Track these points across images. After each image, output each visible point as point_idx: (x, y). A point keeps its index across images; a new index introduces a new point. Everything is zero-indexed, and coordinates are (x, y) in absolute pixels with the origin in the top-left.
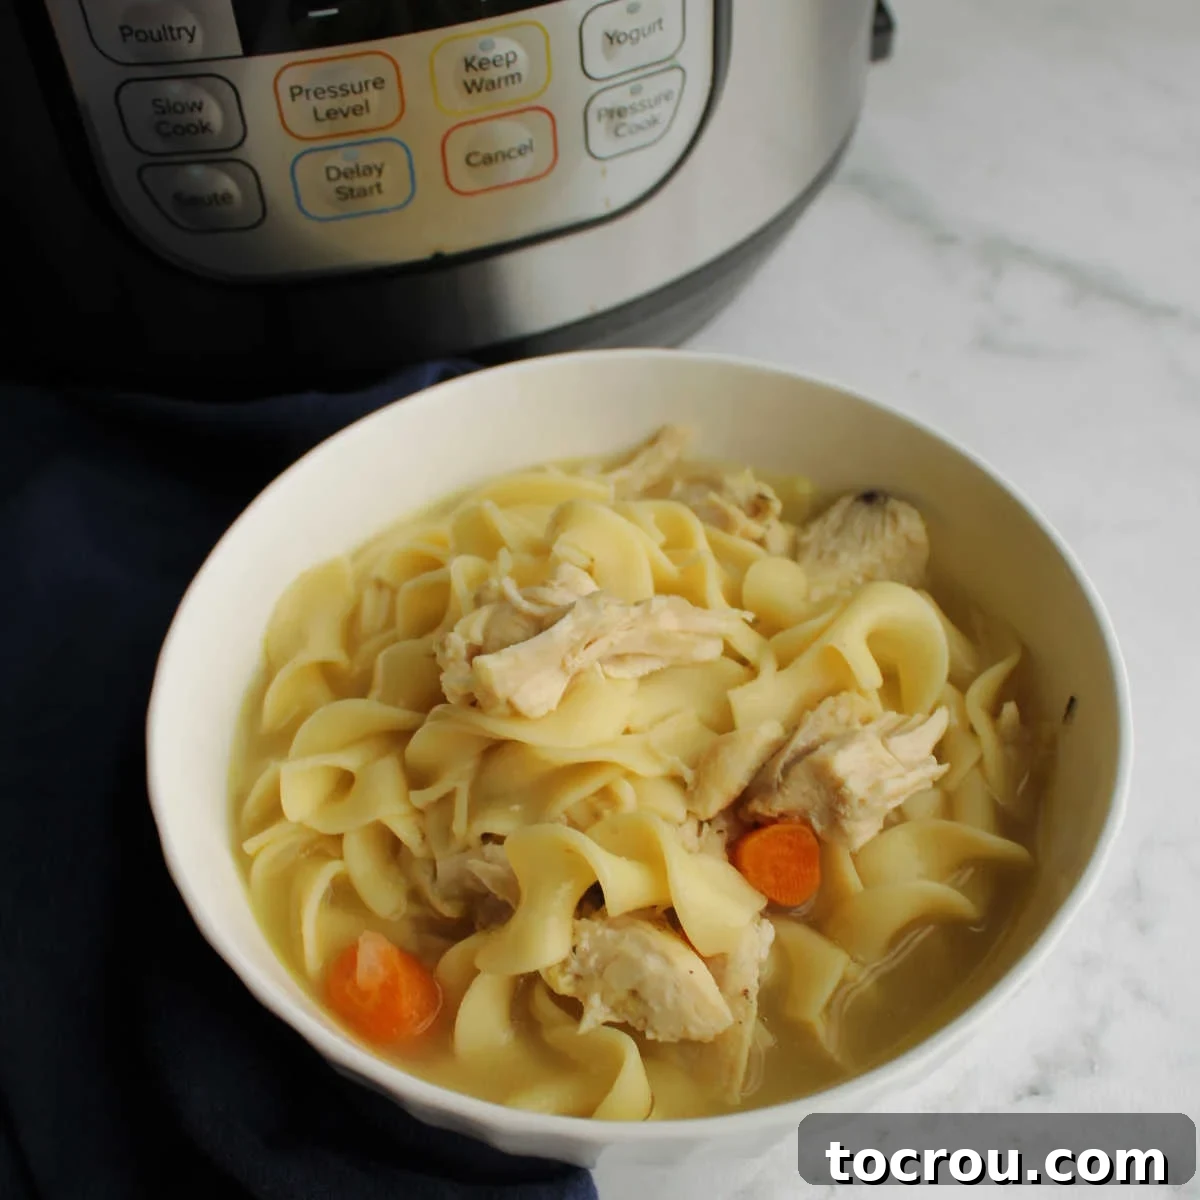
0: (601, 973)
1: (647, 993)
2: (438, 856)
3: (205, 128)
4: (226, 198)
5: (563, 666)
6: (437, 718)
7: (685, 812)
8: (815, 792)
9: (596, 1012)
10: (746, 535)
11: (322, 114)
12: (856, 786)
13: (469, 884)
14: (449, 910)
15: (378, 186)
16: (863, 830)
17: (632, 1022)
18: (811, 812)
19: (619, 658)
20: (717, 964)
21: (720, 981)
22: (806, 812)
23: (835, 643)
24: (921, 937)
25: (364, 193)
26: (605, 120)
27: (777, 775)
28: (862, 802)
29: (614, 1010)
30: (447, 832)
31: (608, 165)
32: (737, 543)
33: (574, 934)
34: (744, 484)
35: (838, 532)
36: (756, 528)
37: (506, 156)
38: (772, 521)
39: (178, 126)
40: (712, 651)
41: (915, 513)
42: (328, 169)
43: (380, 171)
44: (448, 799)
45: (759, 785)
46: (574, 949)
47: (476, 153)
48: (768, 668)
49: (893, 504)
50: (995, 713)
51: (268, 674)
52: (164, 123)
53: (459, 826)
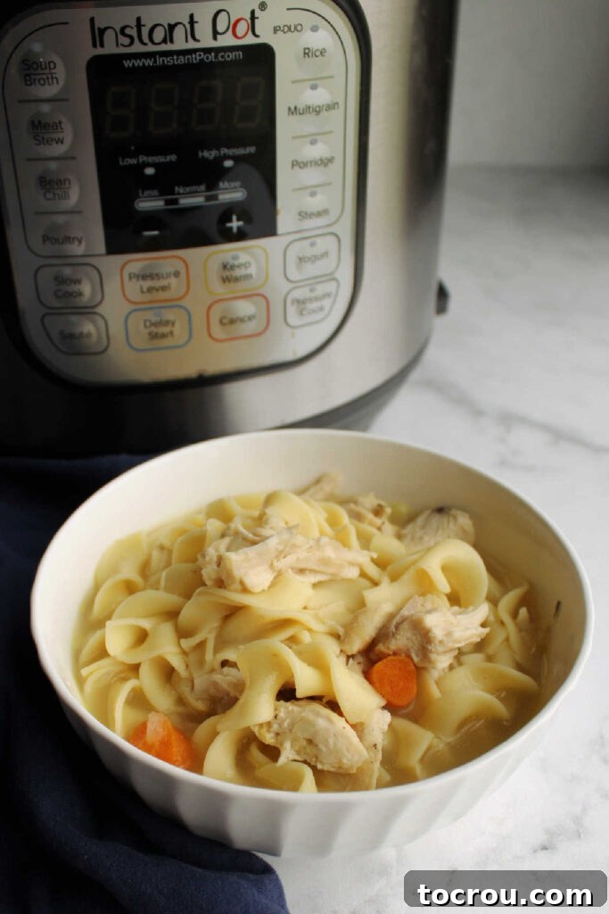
0: (291, 731)
1: (317, 740)
2: (195, 675)
3: (80, 294)
4: (89, 335)
5: (271, 566)
6: (199, 594)
7: (339, 651)
8: (414, 638)
9: (287, 754)
10: (371, 524)
11: (145, 290)
12: (438, 633)
13: (212, 691)
14: (200, 706)
15: (171, 333)
16: (442, 661)
17: (308, 761)
18: (412, 650)
19: (302, 571)
20: (358, 728)
21: (361, 737)
22: (408, 650)
23: (425, 567)
24: (478, 725)
25: (164, 336)
26: (296, 304)
27: (392, 628)
28: (441, 642)
29: (298, 753)
30: (201, 662)
31: (297, 331)
32: (366, 527)
33: (276, 709)
34: (370, 501)
35: (423, 527)
36: (378, 521)
37: (242, 320)
38: (384, 519)
39: (67, 292)
40: (353, 573)
41: (467, 515)
42: (145, 321)
43: (173, 324)
44: (201, 646)
45: (382, 635)
46: (276, 717)
47: (225, 317)
48: (385, 582)
49: (454, 512)
50: (515, 615)
51: (96, 588)
52: (60, 290)
53: (209, 656)
